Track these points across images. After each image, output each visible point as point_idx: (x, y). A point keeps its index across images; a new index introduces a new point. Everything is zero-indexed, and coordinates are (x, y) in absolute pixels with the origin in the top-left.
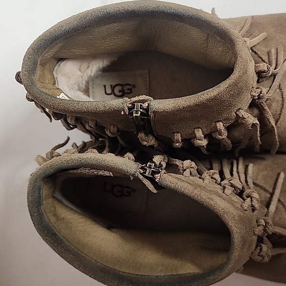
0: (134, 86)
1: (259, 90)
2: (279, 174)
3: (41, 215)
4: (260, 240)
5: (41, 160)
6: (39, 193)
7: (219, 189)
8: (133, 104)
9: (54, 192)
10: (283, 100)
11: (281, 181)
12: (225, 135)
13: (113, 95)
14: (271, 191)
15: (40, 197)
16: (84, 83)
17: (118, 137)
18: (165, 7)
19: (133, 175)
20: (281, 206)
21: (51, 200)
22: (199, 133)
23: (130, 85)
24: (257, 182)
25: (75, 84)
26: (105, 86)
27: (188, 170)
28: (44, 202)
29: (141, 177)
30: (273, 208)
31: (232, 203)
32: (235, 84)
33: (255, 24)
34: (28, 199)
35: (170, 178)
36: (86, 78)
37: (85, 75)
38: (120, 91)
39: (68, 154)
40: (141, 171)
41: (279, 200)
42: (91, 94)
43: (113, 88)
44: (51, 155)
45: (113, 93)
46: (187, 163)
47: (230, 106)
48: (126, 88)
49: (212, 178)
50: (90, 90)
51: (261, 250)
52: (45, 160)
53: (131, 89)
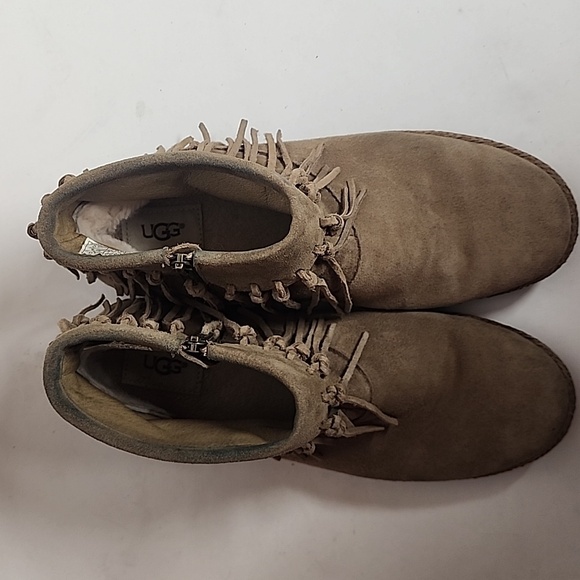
0: (183, 226)
1: (326, 246)
2: (362, 334)
3: (58, 390)
4: (332, 410)
5: (65, 326)
6: (59, 365)
7: (281, 354)
8: (175, 254)
9: (78, 366)
10: (360, 250)
11: (363, 343)
12: (286, 298)
13: (154, 238)
14: (348, 356)
15: (58, 369)
16: (115, 228)
17: (162, 286)
18: (210, 159)
19: (174, 352)
20: (360, 375)
21: (72, 375)
22: (256, 290)
23: (177, 224)
24: (336, 348)
25: (102, 229)
26: (143, 226)
27: (245, 338)
28: (64, 377)
29: (184, 354)
30: (348, 376)
31: (295, 367)
32: (289, 248)
33: (333, 151)
34: (44, 369)
35: (218, 348)
36: (117, 221)
37: (116, 218)
38: (164, 233)
39: (99, 323)
40: (185, 348)
41: (357, 367)
42: (124, 237)
43: (154, 229)
44: (80, 319)
45: (154, 234)
46: (245, 329)
47: (286, 267)
48: (171, 228)
49: (276, 345)
50: (123, 232)
51: (333, 422)
52: (70, 326)
53: (178, 230)
